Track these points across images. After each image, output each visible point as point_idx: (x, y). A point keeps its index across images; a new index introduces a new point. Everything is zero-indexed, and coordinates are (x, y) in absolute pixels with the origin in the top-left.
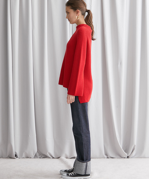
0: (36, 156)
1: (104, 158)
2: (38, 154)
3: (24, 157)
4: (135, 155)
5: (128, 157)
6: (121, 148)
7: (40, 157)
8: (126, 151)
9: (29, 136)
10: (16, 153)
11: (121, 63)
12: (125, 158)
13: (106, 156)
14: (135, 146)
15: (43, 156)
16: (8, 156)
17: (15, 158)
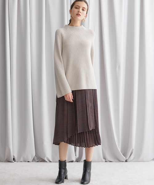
0: (34, 160)
1: (102, 161)
2: (36, 158)
3: (22, 161)
4: (134, 159)
5: (126, 161)
6: (120, 151)
7: (37, 161)
8: (125, 155)
9: (27, 139)
10: (14, 156)
11: (119, 67)
12: (123, 162)
13: (104, 160)
14: (133, 149)
15: (41, 160)
16: (6, 160)
17: (13, 161)
